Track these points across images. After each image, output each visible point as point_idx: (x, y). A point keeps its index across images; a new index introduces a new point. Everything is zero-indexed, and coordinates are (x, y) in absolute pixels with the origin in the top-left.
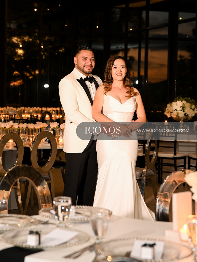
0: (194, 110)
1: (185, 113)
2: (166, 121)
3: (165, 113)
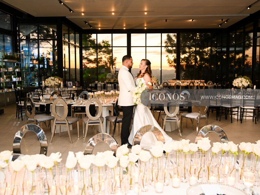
0: (247, 82)
1: (242, 84)
2: (233, 88)
3: (233, 84)
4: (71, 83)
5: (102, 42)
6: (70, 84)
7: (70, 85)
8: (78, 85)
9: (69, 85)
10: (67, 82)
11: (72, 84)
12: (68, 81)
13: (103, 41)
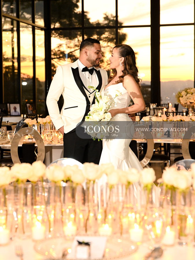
4: (18, 106)
5: (104, 18)
6: (15, 109)
7: (15, 111)
8: (31, 112)
9: (12, 111)
10: (8, 105)
11: (18, 110)
12: (10, 103)
13: (105, 16)
